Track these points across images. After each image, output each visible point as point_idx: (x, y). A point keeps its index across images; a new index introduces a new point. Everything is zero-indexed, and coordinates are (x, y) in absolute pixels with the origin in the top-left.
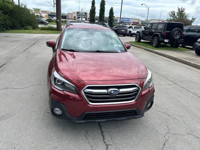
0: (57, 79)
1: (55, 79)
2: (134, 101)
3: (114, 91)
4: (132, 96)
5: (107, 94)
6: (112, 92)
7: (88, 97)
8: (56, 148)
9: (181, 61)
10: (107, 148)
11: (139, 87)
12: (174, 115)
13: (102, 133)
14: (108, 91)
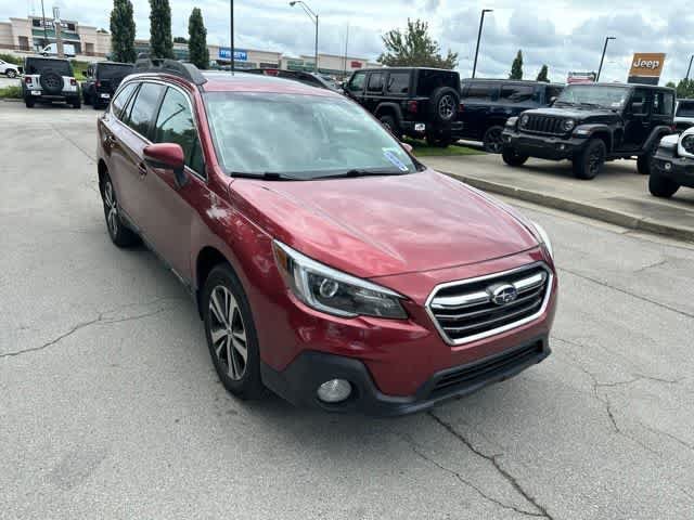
2: (543, 309)
3: (507, 290)
4: (533, 300)
5: (491, 304)
6: (503, 295)
7: (444, 323)
10: (498, 467)
11: (549, 270)
12: (574, 338)
13: (449, 428)
14: (491, 293)
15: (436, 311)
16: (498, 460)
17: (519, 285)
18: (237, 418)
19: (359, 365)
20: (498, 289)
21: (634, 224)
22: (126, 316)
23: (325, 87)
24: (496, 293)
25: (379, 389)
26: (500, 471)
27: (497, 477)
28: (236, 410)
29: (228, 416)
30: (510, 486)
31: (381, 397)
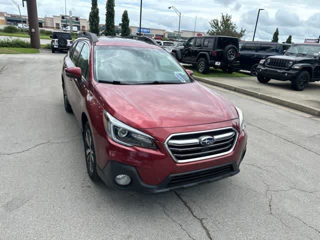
0: (120, 128)
1: (116, 129)
2: (231, 150)
3: (208, 139)
5: (199, 145)
6: (206, 141)
7: (173, 152)
8: (129, 237)
9: (246, 92)
10: (202, 224)
11: (236, 131)
12: (265, 167)
13: (185, 204)
14: (200, 140)
15: (170, 146)
16: (204, 221)
17: (216, 137)
18: (89, 189)
19: (134, 169)
20: (203, 138)
21: (317, 113)
22: (59, 141)
23: (154, 44)
24: (202, 139)
25: (142, 180)
26: (203, 226)
27: (200, 229)
28: (91, 186)
29: (86, 188)
30: (205, 234)
31: (143, 184)
